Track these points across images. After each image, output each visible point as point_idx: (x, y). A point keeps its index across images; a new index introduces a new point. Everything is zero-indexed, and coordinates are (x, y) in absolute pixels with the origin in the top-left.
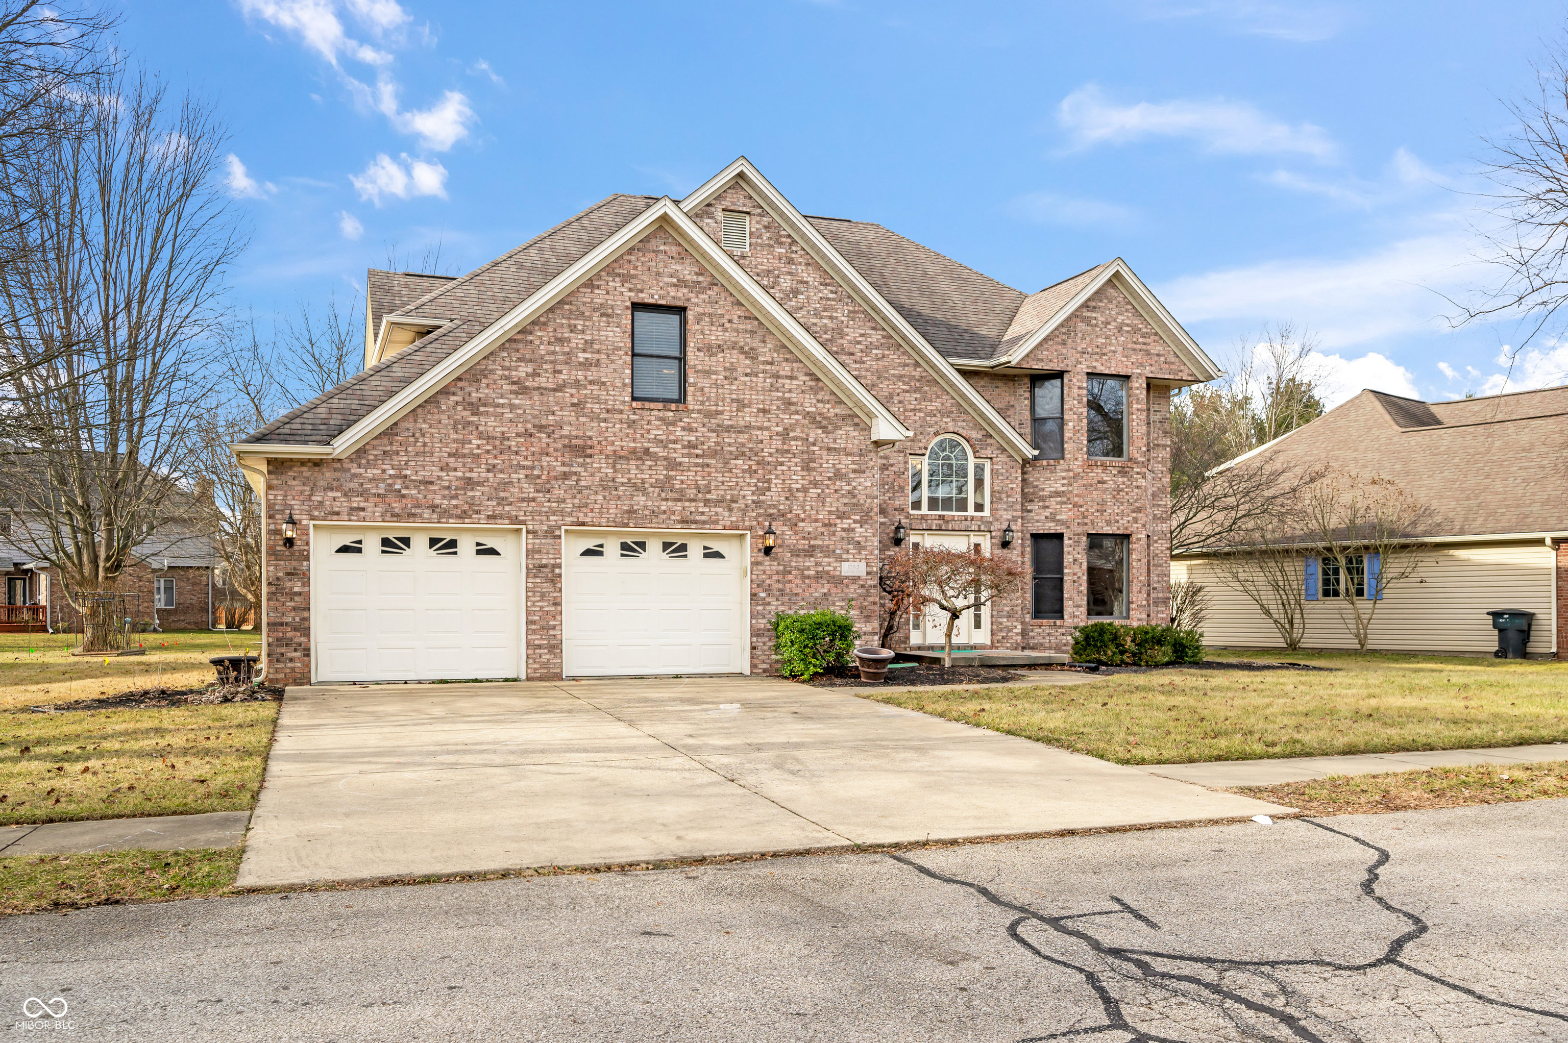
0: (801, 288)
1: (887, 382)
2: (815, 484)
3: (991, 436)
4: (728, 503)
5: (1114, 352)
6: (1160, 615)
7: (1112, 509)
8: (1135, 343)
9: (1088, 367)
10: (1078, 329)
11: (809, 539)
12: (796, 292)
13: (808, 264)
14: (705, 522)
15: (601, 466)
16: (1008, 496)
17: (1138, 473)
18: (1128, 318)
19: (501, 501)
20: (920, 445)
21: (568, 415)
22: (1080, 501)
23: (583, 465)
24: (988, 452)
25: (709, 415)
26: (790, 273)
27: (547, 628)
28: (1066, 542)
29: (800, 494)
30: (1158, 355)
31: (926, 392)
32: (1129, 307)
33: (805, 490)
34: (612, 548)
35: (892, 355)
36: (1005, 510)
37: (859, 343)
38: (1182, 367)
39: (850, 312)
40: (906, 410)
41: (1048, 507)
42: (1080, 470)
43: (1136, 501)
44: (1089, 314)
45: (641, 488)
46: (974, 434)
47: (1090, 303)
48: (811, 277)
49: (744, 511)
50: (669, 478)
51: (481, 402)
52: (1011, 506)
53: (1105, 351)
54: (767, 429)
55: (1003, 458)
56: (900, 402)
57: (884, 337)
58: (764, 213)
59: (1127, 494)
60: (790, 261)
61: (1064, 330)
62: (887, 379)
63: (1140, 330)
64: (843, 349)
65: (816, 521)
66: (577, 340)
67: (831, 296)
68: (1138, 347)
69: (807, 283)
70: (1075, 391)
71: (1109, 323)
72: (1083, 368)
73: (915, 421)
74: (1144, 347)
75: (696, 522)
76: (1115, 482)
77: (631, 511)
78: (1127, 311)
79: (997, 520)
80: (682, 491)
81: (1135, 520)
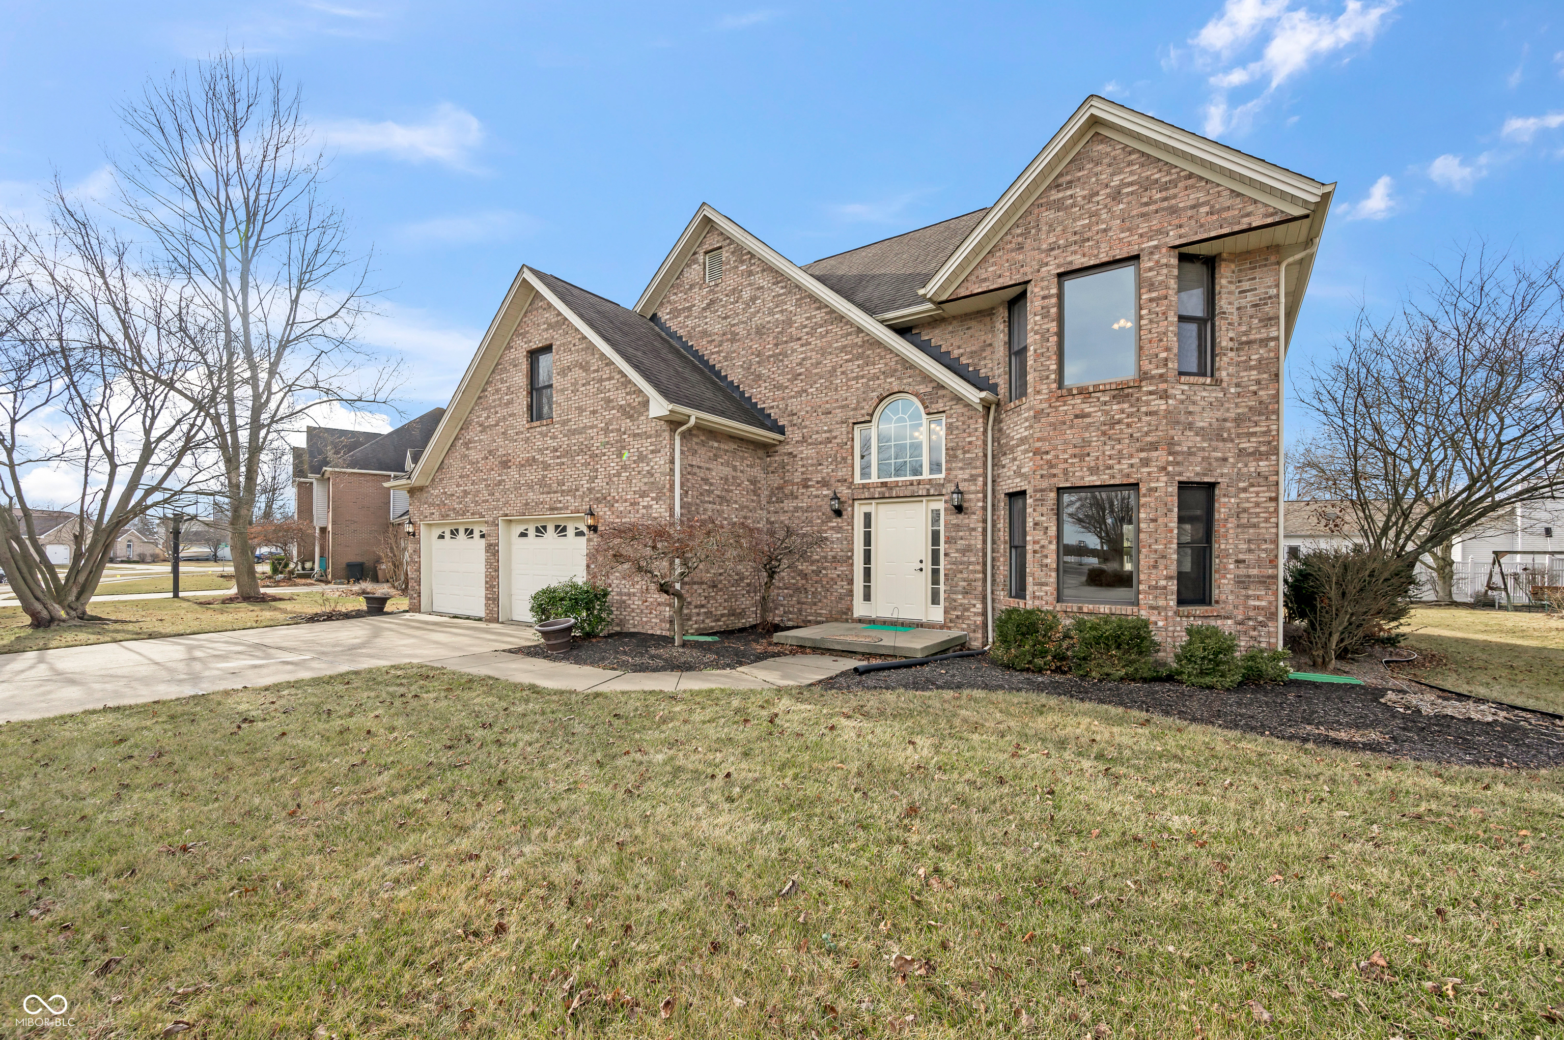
0: (758, 294)
1: (830, 357)
2: (624, 467)
3: (943, 387)
4: (572, 492)
5: (1105, 230)
6: (1252, 603)
7: (1099, 449)
8: (1146, 204)
9: (1059, 266)
10: (1043, 221)
11: (621, 518)
12: (754, 299)
13: (763, 271)
14: (561, 509)
15: (513, 472)
16: (964, 453)
17: (1151, 393)
18: (1132, 173)
19: (477, 503)
20: (863, 412)
21: (500, 441)
22: (1046, 446)
23: (506, 474)
24: (940, 406)
25: (564, 423)
26: (750, 285)
27: (493, 587)
28: (1029, 501)
29: (615, 479)
30: (1193, 207)
31: (868, 357)
32: (1133, 157)
33: (618, 475)
34: (532, 532)
35: (835, 328)
36: (961, 469)
37: (805, 327)
38: (1250, 208)
39: (797, 300)
40: (848, 380)
41: (1015, 459)
42: (1045, 405)
43: (1147, 434)
44: (1060, 195)
45: (531, 487)
46: (922, 389)
47: (1061, 180)
48: (763, 280)
49: (582, 497)
50: (544, 477)
51: (470, 441)
52: (969, 464)
53: (1089, 234)
54: (596, 427)
55: (959, 409)
56: (843, 373)
57: (827, 313)
58: (732, 242)
59: (1129, 425)
60: (750, 273)
61: (1019, 231)
62: (830, 353)
63: (1157, 181)
64: (791, 337)
65: (626, 501)
66: (503, 387)
67: (782, 291)
68: (1153, 207)
69: (762, 287)
70: (1038, 303)
71: (1097, 194)
72: (1053, 269)
73: (858, 389)
74: (1166, 204)
75: (556, 509)
76: (1106, 413)
77: (527, 504)
78: (1130, 164)
79: (950, 481)
80: (550, 485)
81: (1146, 462)
